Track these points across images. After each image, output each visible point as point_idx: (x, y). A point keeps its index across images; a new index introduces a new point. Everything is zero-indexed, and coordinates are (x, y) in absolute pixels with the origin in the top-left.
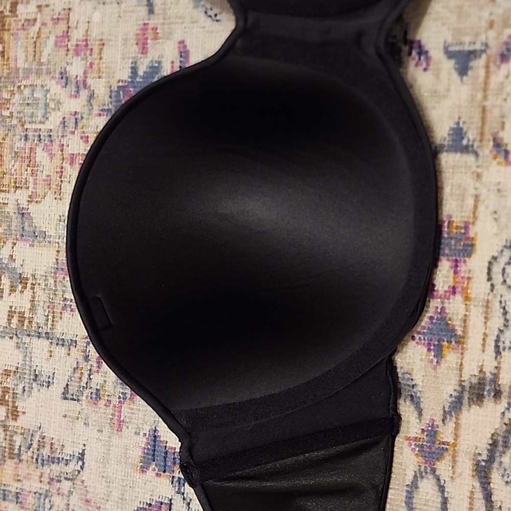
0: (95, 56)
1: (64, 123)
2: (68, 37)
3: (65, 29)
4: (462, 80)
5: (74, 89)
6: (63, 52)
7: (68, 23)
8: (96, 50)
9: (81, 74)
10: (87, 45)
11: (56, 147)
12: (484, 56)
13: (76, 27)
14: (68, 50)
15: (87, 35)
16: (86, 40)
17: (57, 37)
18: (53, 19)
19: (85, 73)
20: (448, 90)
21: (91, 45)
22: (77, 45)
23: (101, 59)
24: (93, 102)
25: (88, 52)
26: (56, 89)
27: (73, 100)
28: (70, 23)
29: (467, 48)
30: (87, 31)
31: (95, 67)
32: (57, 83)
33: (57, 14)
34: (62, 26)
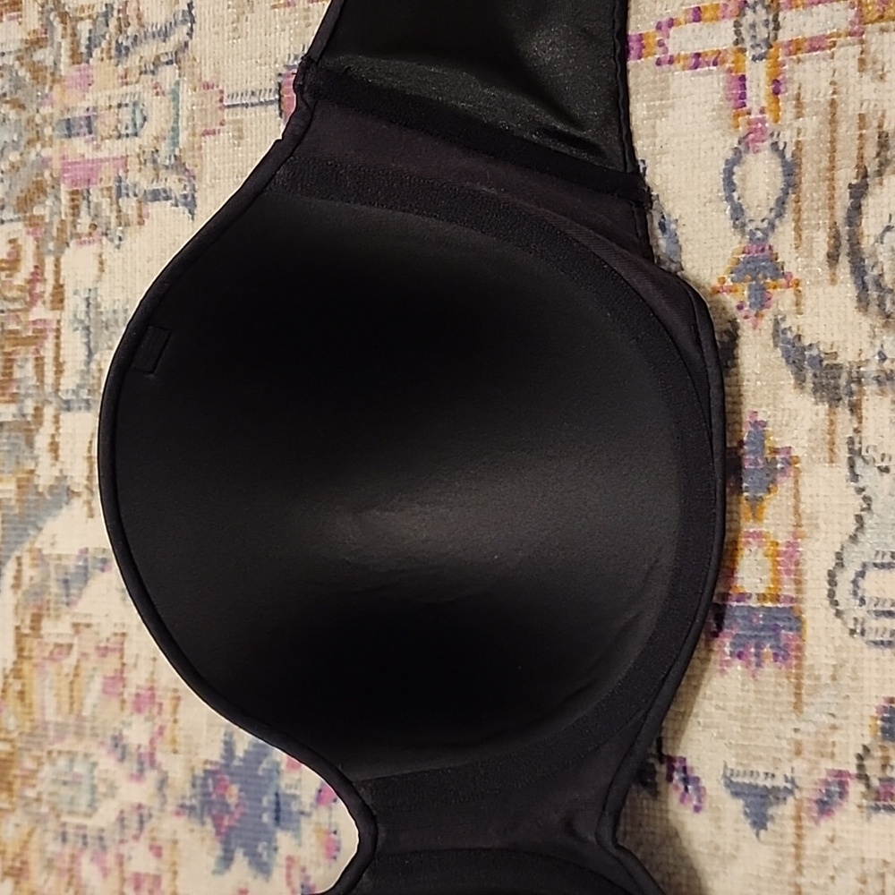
0: (167, 716)
1: (121, 820)
2: (122, 679)
3: (119, 667)
4: (757, 835)
5: (135, 767)
6: (115, 704)
7: (122, 657)
8: (167, 706)
9: (145, 741)
10: (153, 697)
11: (110, 859)
12: (790, 800)
13: (135, 665)
14: (123, 701)
15: (153, 681)
16: (152, 689)
17: (105, 677)
18: (98, 648)
19: (152, 741)
20: (738, 848)
21: (160, 697)
22: (138, 695)
23: (175, 721)
24: (167, 791)
25: (155, 710)
26: (107, 763)
27: (134, 786)
28: (125, 657)
29: (761, 782)
30: (152, 673)
31: (167, 733)
32: (109, 752)
33: (105, 640)
34: (112, 662)
